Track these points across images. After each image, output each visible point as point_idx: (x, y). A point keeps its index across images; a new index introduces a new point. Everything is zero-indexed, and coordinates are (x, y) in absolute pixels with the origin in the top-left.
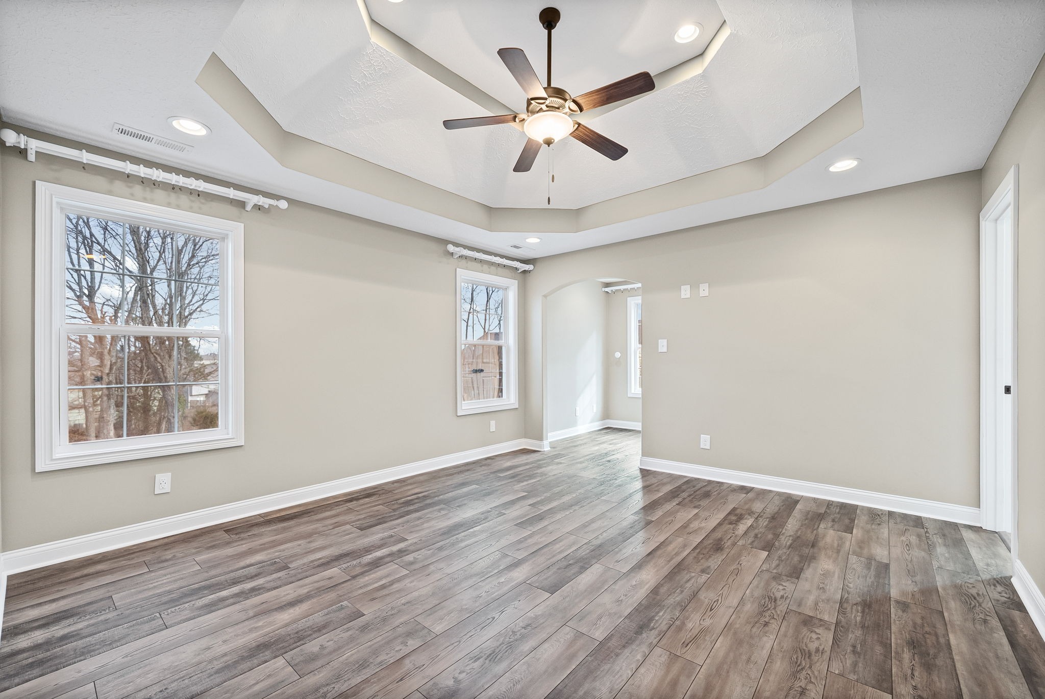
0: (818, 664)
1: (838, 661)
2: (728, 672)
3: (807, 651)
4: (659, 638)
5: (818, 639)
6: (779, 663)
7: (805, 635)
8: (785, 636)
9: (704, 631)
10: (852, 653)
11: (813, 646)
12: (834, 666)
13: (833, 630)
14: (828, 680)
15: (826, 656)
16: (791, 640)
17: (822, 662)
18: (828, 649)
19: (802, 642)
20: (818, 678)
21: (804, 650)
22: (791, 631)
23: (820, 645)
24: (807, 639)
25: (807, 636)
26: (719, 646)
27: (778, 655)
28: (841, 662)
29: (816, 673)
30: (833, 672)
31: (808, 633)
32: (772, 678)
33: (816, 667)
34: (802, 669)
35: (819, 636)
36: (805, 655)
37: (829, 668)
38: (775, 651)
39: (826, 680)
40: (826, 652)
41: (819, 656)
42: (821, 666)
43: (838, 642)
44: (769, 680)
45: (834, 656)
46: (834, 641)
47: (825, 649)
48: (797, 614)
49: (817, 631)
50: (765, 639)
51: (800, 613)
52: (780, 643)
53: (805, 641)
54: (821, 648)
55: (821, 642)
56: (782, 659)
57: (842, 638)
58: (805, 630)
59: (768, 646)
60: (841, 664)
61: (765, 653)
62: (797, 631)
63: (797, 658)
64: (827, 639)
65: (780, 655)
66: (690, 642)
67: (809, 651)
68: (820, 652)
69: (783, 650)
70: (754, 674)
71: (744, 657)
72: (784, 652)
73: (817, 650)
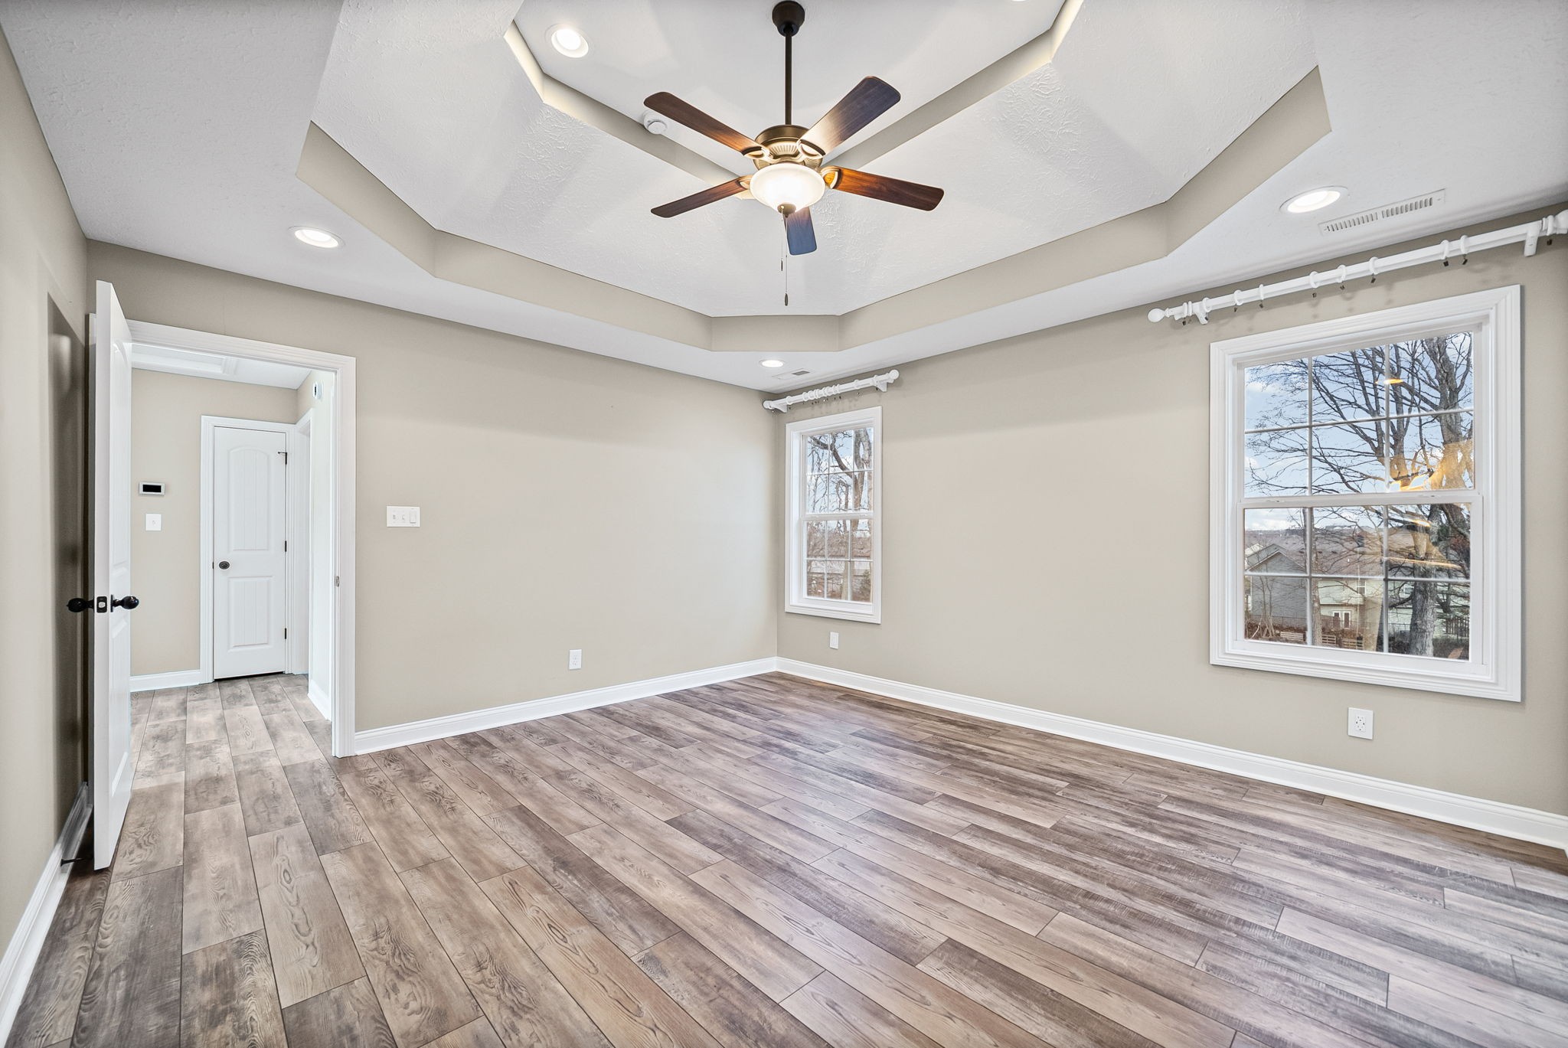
0: (382, 973)
1: (363, 998)
2: (452, 896)
3: (405, 977)
4: (539, 871)
5: (406, 1006)
6: (421, 939)
7: (425, 995)
8: (445, 973)
9: (520, 903)
10: (351, 1026)
11: (405, 989)
12: (364, 987)
13: (397, 1039)
14: (360, 965)
15: (380, 991)
16: (435, 974)
17: (379, 979)
18: (384, 1003)
19: (419, 983)
20: (371, 959)
21: (409, 975)
22: (446, 985)
23: (396, 999)
24: (418, 992)
25: (422, 995)
26: (488, 905)
27: (429, 945)
28: (358, 1000)
29: (377, 962)
30: (360, 980)
31: (423, 1002)
32: (413, 923)
33: (382, 967)
34: (394, 954)
35: (407, 1011)
36: (404, 972)
37: (367, 980)
38: (437, 946)
39: (362, 964)
40: (384, 997)
41: (388, 983)
42: (378, 974)
43: (379, 1025)
44: (414, 919)
45: (370, 999)
46: (383, 1021)
47: (388, 1000)
48: (463, 1018)
49: (417, 1017)
50: (461, 949)
51: (462, 1024)
52: (440, 958)
53: (418, 987)
54: (393, 996)
55: (399, 1005)
56: (422, 946)
57: (376, 1038)
58: (432, 1003)
59: (448, 945)
60: (357, 996)
61: (443, 937)
62: (439, 992)
63: (409, 959)
64: (395, 1018)
65: (428, 948)
66: (513, 888)
67: (404, 980)
68: (390, 991)
69: (430, 955)
70: (431, 913)
71: (455, 916)
72: (427, 955)
73: (395, 989)
